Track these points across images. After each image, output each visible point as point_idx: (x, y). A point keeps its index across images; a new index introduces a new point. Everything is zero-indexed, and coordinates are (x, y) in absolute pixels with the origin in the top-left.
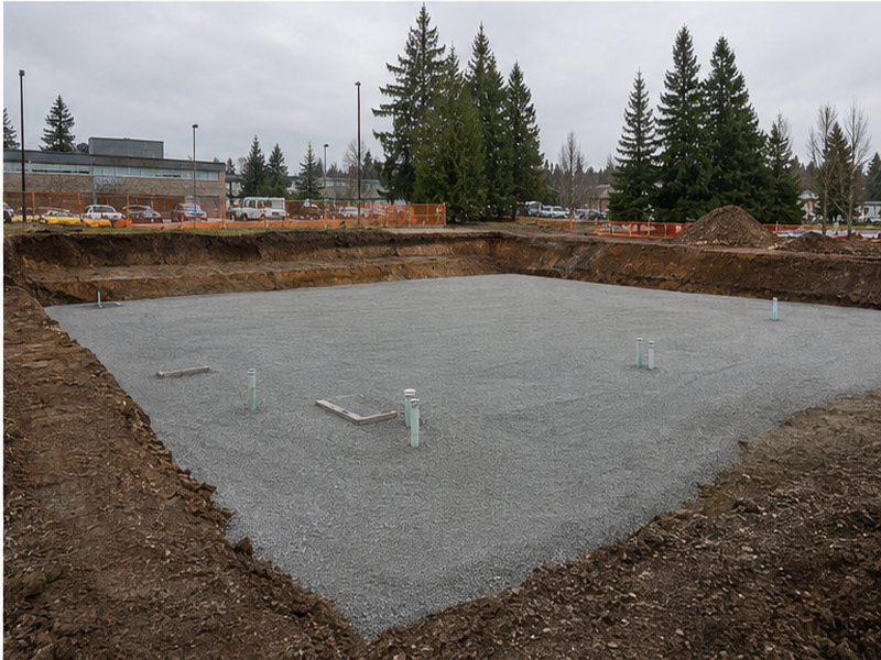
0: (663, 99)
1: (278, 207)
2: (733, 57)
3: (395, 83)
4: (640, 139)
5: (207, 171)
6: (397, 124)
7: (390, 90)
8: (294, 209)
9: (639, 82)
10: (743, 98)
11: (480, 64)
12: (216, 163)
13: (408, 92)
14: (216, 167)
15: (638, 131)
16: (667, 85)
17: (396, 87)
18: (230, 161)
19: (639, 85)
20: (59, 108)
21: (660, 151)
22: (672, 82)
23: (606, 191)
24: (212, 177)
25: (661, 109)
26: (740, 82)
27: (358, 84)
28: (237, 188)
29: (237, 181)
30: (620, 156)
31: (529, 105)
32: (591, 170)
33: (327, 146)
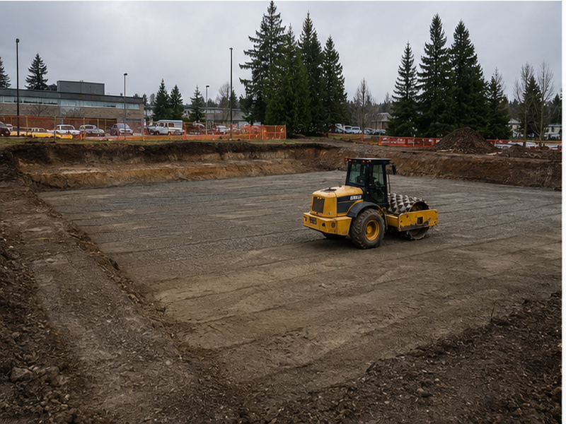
0: (423, 60)
2: (467, 35)
3: (253, 48)
4: (408, 85)
5: (133, 103)
6: (255, 73)
8: (189, 128)
9: (408, 50)
10: (474, 59)
12: (136, 97)
15: (406, 80)
16: (426, 51)
17: (254, 51)
18: (144, 96)
19: (408, 51)
20: (38, 61)
21: (421, 92)
22: (429, 49)
23: (386, 117)
24: (136, 107)
25: (421, 66)
26: (471, 50)
27: (231, 49)
28: (150, 113)
29: (150, 109)
30: (395, 95)
32: (376, 103)
33: (208, 86)
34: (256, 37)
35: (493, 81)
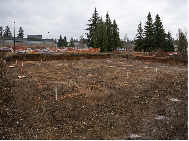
0: (145, 26)
1: (66, 48)
2: (159, 18)
3: (90, 23)
4: (140, 35)
5: (51, 41)
6: (90, 32)
7: (89, 25)
8: (69, 49)
9: (140, 23)
10: (162, 27)
11: (107, 20)
12: (52, 39)
13: (93, 25)
14: (52, 40)
15: (140, 33)
17: (90, 24)
18: (55, 39)
20: (21, 28)
21: (145, 37)
22: (147, 23)
23: (134, 45)
24: (52, 43)
25: (145, 29)
26: (161, 23)
27: (82, 24)
28: (57, 45)
29: (57, 43)
30: (136, 38)
31: (117, 28)
32: (130, 41)
33: (75, 36)
34: (90, 20)
35: (168, 33)
